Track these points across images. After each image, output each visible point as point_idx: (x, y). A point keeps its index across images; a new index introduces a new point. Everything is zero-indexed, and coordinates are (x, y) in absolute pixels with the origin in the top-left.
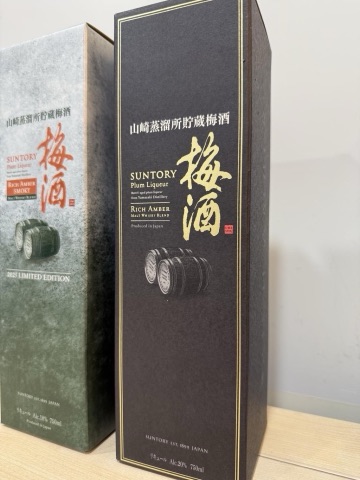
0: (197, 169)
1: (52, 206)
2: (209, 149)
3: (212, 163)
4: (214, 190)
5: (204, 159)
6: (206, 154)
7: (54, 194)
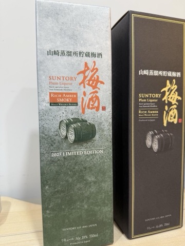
0: (169, 95)
1: (90, 110)
2: (173, 87)
3: (175, 92)
4: (175, 104)
5: (172, 90)
6: (172, 88)
7: (91, 103)
